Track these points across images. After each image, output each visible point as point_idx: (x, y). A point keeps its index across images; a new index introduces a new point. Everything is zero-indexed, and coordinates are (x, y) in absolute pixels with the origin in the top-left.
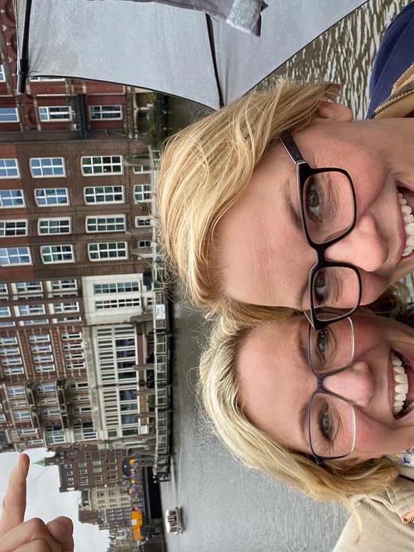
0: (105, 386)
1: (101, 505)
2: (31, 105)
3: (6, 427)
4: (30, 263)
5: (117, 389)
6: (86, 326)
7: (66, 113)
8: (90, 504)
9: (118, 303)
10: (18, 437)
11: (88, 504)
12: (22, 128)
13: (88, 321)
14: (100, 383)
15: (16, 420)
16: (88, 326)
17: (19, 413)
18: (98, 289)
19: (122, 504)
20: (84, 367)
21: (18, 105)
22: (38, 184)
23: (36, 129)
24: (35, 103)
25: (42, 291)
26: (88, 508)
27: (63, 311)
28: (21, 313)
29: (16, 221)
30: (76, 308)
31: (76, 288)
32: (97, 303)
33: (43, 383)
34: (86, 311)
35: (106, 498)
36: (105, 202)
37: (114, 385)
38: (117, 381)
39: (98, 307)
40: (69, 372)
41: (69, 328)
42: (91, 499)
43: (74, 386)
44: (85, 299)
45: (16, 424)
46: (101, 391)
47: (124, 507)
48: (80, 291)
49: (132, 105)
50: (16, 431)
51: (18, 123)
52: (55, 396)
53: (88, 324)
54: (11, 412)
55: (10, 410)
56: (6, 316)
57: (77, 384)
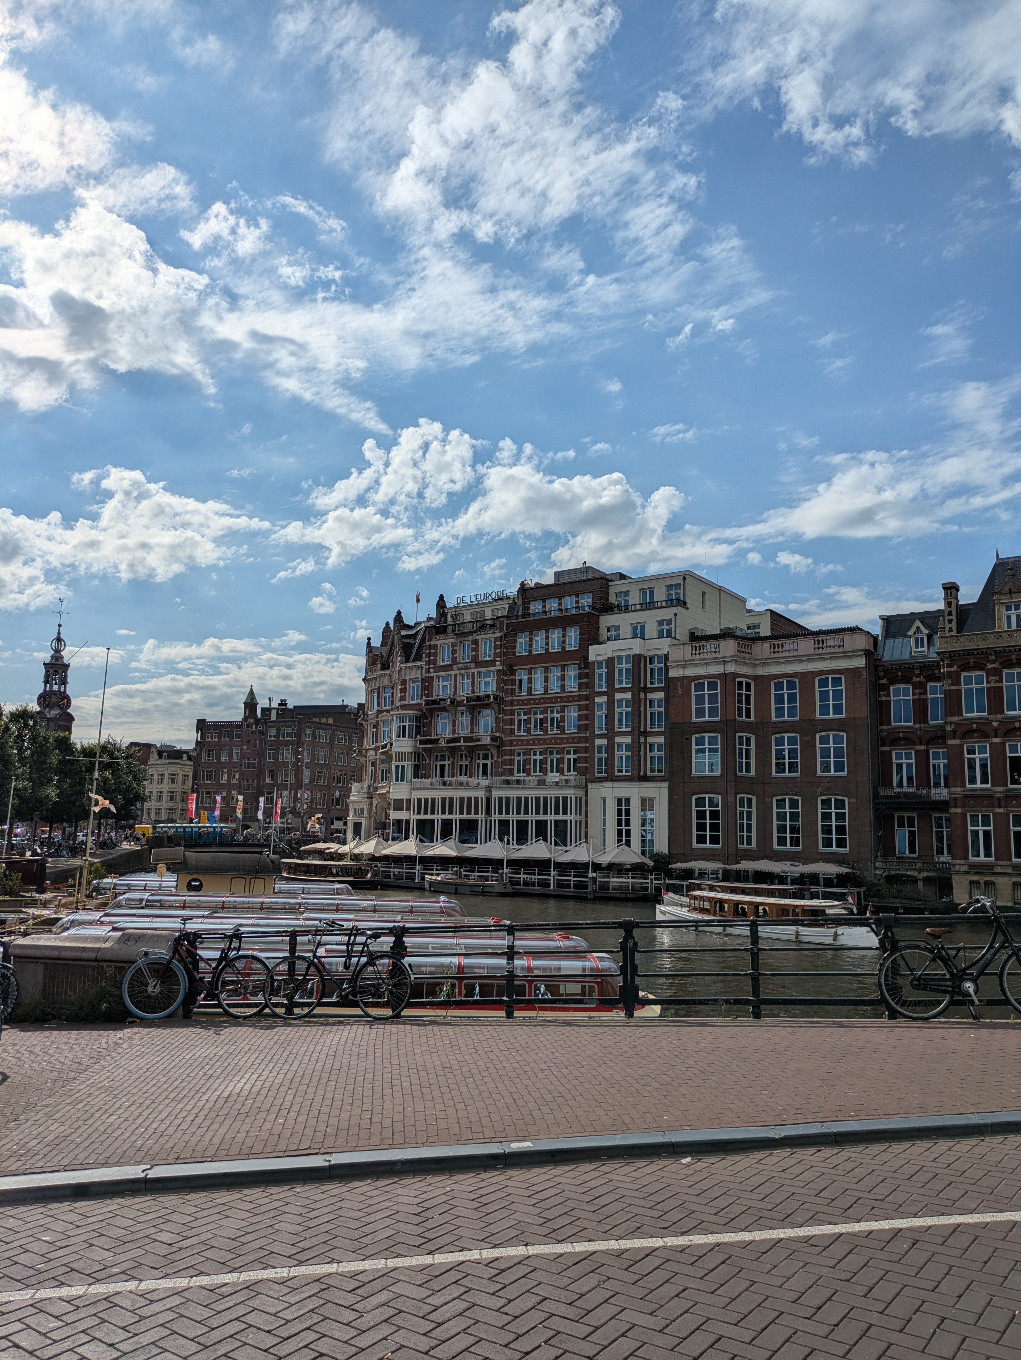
0: (488, 800)
1: (155, 778)
2: (918, 741)
3: (428, 663)
4: (694, 719)
5: (481, 817)
6: (587, 782)
7: (905, 784)
8: (160, 762)
9: (624, 827)
10: (407, 678)
11: (160, 758)
12: (884, 727)
13: (594, 785)
14: (496, 794)
15: (438, 677)
16: (586, 785)
17: (449, 683)
18: (647, 804)
19: (149, 809)
20: (516, 774)
21: (917, 726)
22: (808, 739)
23: (883, 745)
24: (922, 747)
25: (649, 730)
26: (153, 759)
27: (617, 754)
28: (620, 701)
29: (752, 707)
30: (620, 771)
31: (649, 774)
32: (628, 801)
33: (497, 717)
34: (616, 784)
35: (166, 787)
36: (775, 823)
37: (488, 813)
38: (496, 817)
39: (619, 801)
40: (511, 753)
41: (586, 760)
42: (169, 763)
43: (486, 757)
44: (637, 784)
45: (432, 677)
46: (481, 794)
47: (145, 811)
48: (644, 779)
49: (927, 870)
50: (419, 675)
51: (890, 724)
52: (472, 732)
53: (589, 785)
54: (453, 673)
55: (457, 672)
56: (616, 681)
57: (488, 762)
